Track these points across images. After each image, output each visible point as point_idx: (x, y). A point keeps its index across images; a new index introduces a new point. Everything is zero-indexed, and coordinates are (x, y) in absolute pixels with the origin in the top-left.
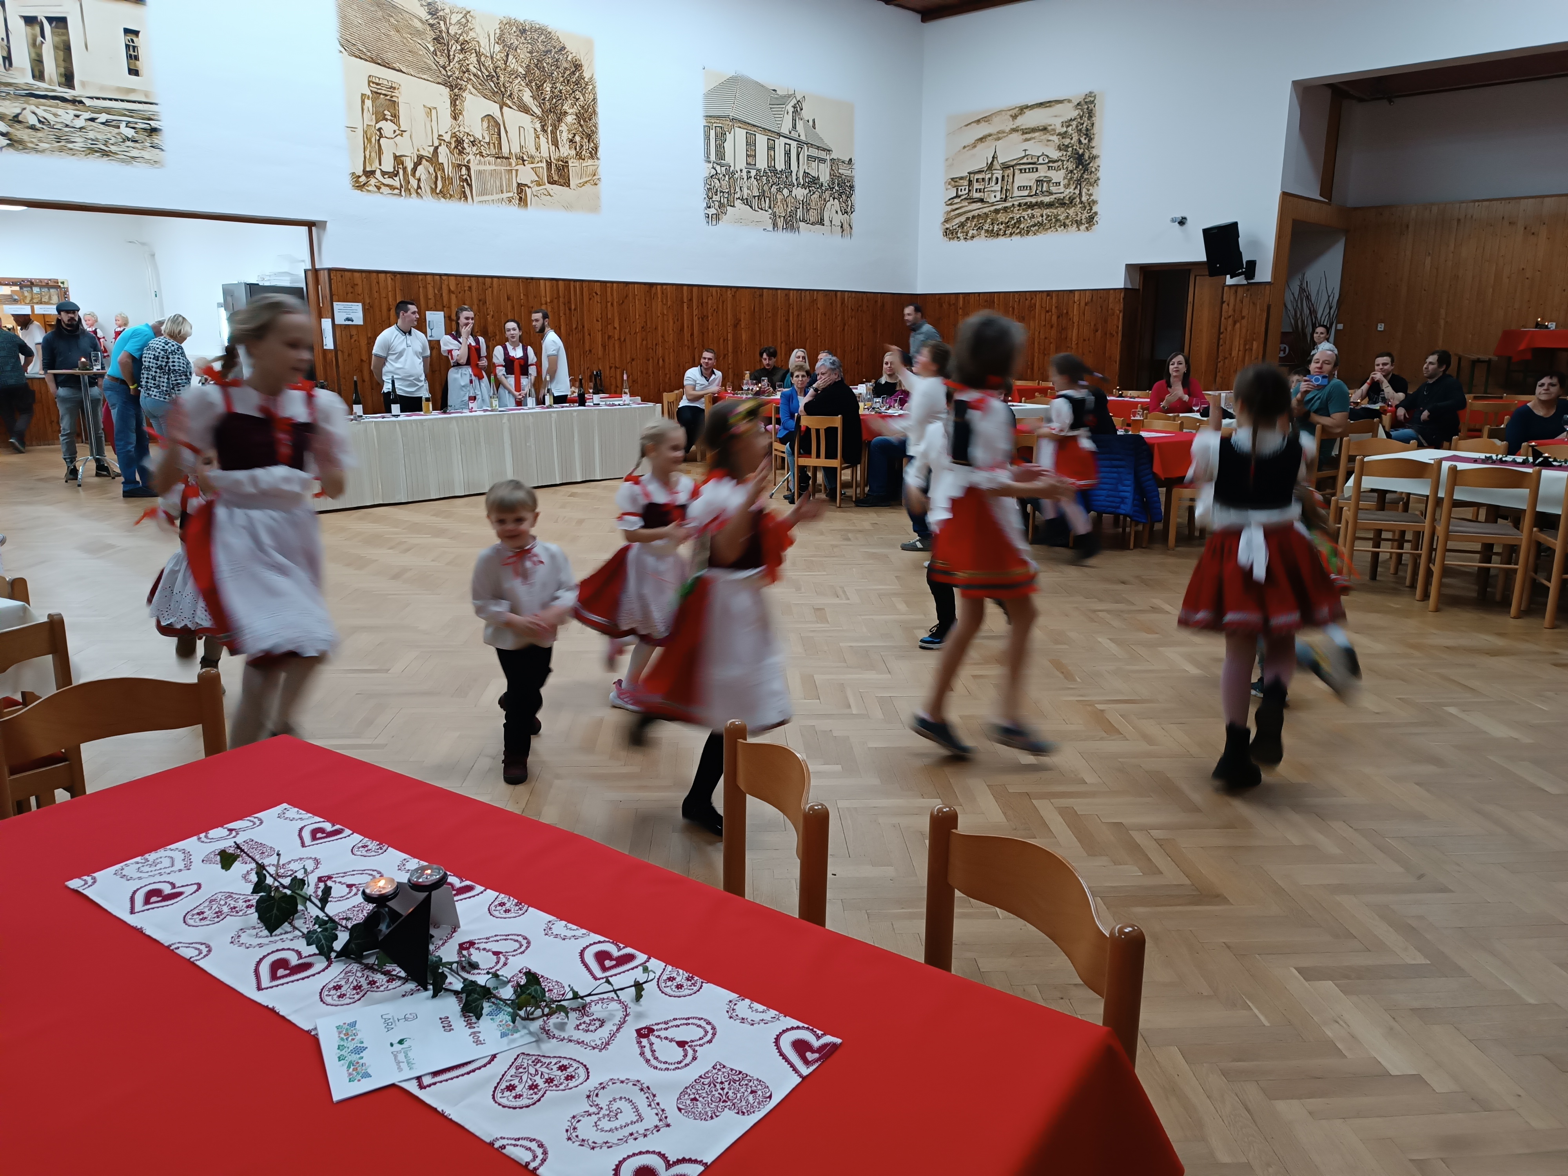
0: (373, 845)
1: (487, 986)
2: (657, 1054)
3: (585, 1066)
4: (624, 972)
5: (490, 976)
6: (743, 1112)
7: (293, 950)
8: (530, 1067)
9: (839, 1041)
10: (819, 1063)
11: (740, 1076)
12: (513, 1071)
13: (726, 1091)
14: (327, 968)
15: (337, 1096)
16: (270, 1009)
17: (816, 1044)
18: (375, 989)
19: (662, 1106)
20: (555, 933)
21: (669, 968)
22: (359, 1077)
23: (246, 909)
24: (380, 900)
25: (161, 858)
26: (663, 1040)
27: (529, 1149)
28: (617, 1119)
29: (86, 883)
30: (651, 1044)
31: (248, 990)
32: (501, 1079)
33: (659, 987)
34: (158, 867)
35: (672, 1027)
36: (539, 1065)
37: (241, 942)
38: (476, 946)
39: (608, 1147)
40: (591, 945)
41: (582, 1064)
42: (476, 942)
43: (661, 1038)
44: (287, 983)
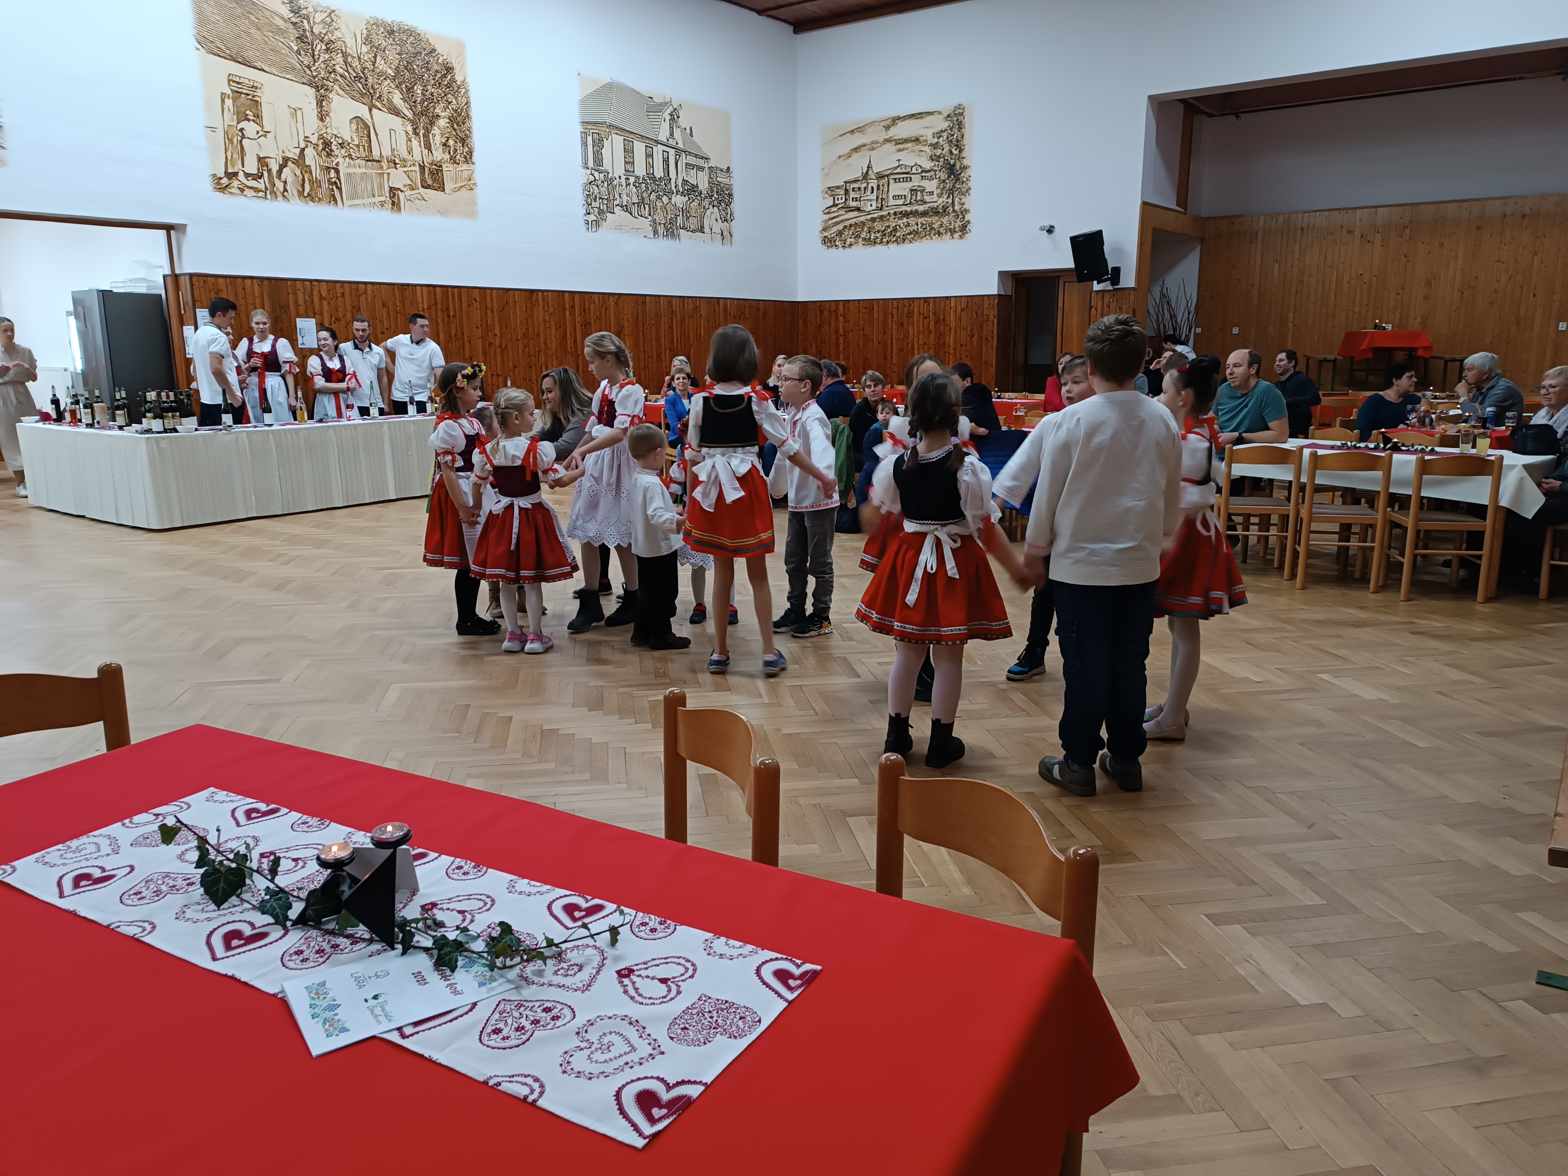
0: (314, 821)
1: (459, 939)
2: (640, 991)
3: (570, 1007)
4: (595, 921)
5: (458, 932)
6: (734, 1036)
7: (245, 921)
8: (513, 1011)
9: (819, 968)
10: (803, 988)
11: (727, 1005)
12: (496, 1016)
13: (715, 1019)
14: (284, 936)
15: (315, 1052)
16: (230, 977)
17: (797, 972)
18: (339, 952)
19: (653, 1036)
20: (519, 891)
21: (641, 914)
22: (336, 1032)
23: (186, 887)
24: (336, 865)
25: (84, 844)
26: (645, 979)
27: (526, 1084)
28: (610, 1051)
29: (5, 872)
30: (634, 983)
31: (203, 960)
32: (486, 1024)
33: (633, 932)
34: (83, 853)
35: (652, 966)
36: (522, 1009)
37: (187, 917)
38: (439, 906)
39: (605, 1077)
40: (557, 899)
41: (566, 1005)
42: (439, 902)
43: (642, 977)
44: (244, 952)
